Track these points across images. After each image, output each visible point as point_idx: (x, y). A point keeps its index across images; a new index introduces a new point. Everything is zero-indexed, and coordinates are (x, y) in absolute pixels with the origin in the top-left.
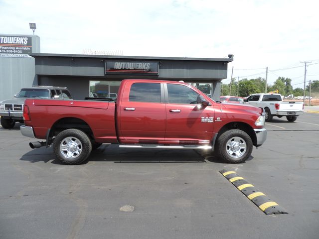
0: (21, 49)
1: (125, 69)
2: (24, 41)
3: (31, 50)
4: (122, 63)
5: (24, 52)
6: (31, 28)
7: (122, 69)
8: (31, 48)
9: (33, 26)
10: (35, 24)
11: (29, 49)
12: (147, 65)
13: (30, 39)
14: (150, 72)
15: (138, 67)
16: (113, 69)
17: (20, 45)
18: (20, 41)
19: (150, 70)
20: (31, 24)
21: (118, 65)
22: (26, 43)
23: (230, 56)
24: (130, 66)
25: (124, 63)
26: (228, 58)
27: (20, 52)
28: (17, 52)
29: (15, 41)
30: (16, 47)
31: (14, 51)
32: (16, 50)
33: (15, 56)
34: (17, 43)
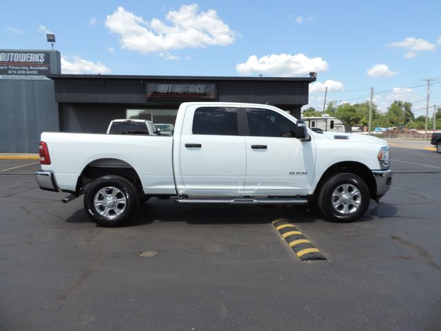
0: (36, 68)
2: (40, 58)
3: (49, 70)
5: (40, 73)
6: (49, 40)
7: (168, 93)
8: (49, 67)
9: (51, 39)
10: (53, 36)
11: (47, 68)
12: (202, 88)
13: (47, 55)
14: (205, 97)
15: (189, 91)
16: (157, 93)
17: (35, 64)
18: (35, 58)
19: (204, 95)
20: (48, 36)
21: (163, 88)
22: (42, 60)
23: (312, 74)
24: (179, 89)
25: (170, 86)
26: (310, 76)
27: (35, 72)
28: (31, 72)
29: (29, 59)
30: (29, 67)
31: (28, 72)
32: (30, 70)
33: (29, 78)
34: (31, 61)
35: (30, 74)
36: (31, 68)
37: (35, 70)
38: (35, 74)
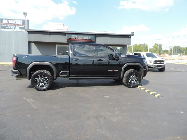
0: (19, 26)
1: (77, 39)
2: (20, 22)
3: (24, 27)
4: (75, 36)
5: (21, 28)
6: (24, 15)
7: (75, 39)
8: (24, 26)
9: (25, 14)
10: (26, 13)
11: (23, 27)
12: (89, 37)
13: (24, 21)
14: (91, 41)
15: (84, 38)
16: (71, 38)
17: (18, 25)
18: (18, 22)
19: (90, 40)
20: (24, 13)
21: (73, 37)
22: (22, 23)
23: (132, 33)
24: (80, 37)
25: (77, 36)
26: (131, 34)
27: (18, 28)
28: (16, 28)
29: (16, 22)
30: (16, 26)
31: (15, 28)
32: (16, 27)
33: (15, 30)
34: (16, 23)
35: (16, 29)
36: (17, 26)
37: (18, 27)
38: (18, 29)
